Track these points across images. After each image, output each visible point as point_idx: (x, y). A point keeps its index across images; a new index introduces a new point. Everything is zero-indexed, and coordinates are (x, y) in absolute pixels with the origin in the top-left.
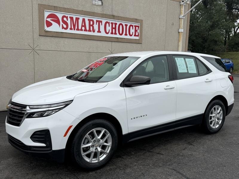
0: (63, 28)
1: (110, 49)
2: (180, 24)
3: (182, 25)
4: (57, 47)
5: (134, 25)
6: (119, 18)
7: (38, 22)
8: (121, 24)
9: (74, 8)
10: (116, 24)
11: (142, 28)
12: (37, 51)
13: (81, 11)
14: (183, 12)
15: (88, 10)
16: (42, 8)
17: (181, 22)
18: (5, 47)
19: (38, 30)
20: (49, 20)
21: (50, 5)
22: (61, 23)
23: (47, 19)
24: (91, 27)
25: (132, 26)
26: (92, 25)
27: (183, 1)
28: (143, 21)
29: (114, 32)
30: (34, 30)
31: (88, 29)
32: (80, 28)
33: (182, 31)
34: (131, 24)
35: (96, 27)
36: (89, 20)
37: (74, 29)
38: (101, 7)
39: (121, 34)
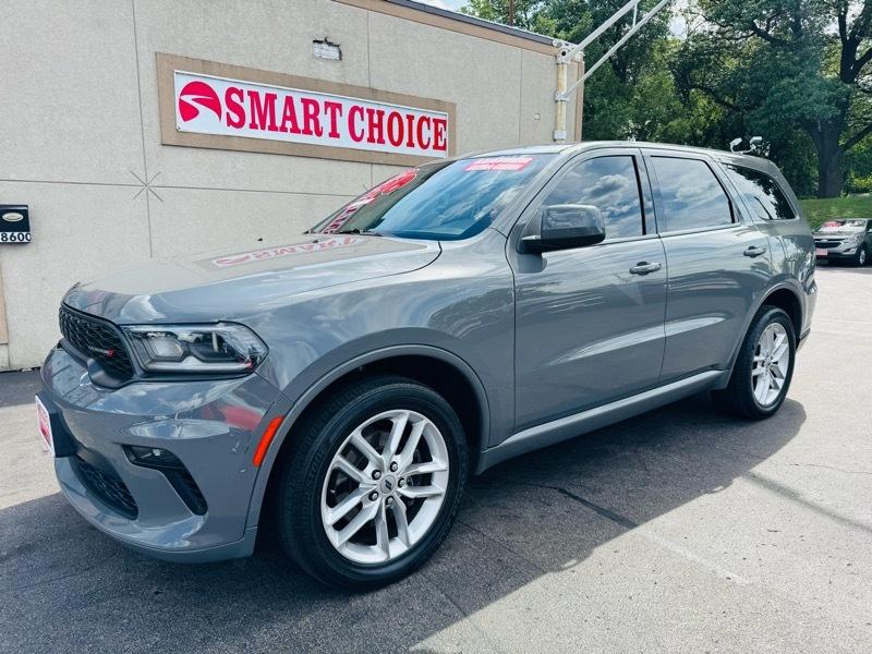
0: (230, 123)
2: (556, 117)
3: (562, 122)
4: (213, 180)
5: (432, 117)
6: (388, 96)
7: (156, 104)
8: (395, 114)
9: (260, 68)
10: (381, 114)
11: (455, 125)
12: (157, 190)
13: (281, 74)
14: (564, 84)
15: (302, 72)
16: (166, 63)
17: (559, 113)
18: (60, 178)
19: (158, 129)
20: (188, 99)
21: (191, 55)
22: (225, 109)
23: (182, 97)
24: (312, 122)
25: (428, 120)
26: (315, 117)
27: (564, 53)
28: (457, 108)
29: (376, 136)
30: (145, 128)
31: (301, 126)
32: (279, 123)
33: (564, 137)
34: (423, 115)
35: (325, 120)
36: (303, 100)
37: (263, 128)
38: (338, 65)
39: (397, 144)
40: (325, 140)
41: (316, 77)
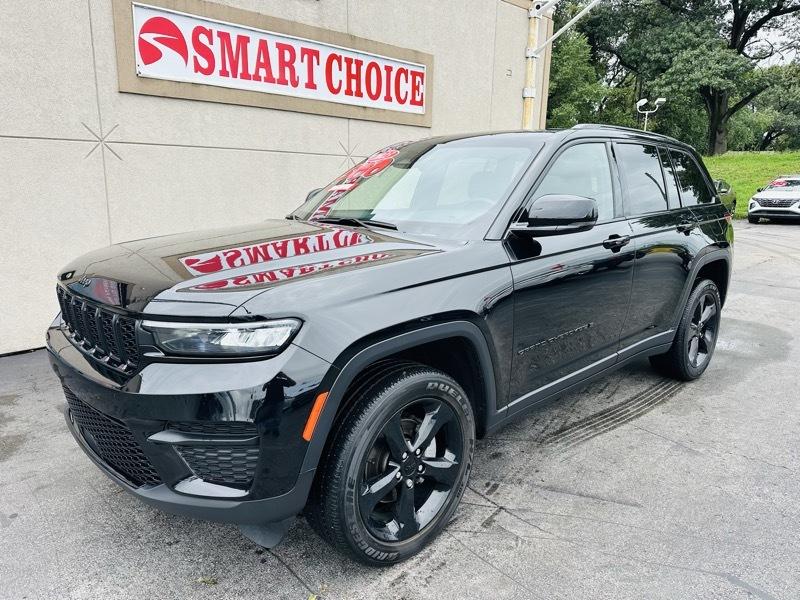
0: (198, 68)
1: (345, 145)
4: (179, 134)
5: (410, 69)
6: (367, 45)
7: (112, 44)
8: (373, 65)
9: (231, 5)
10: (359, 63)
11: (432, 79)
12: (114, 146)
13: (255, 13)
14: (536, 40)
17: (530, 69)
19: (115, 74)
20: (149, 37)
22: (192, 52)
23: (142, 36)
24: (287, 70)
25: (406, 72)
26: (290, 64)
27: (538, 7)
28: (435, 58)
29: (354, 88)
30: (98, 71)
31: (276, 74)
32: (252, 71)
33: (533, 95)
34: (401, 66)
35: (301, 68)
36: (279, 46)
37: (235, 76)
38: (316, 7)
39: (375, 97)
40: (301, 91)
41: (292, 19)
